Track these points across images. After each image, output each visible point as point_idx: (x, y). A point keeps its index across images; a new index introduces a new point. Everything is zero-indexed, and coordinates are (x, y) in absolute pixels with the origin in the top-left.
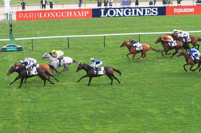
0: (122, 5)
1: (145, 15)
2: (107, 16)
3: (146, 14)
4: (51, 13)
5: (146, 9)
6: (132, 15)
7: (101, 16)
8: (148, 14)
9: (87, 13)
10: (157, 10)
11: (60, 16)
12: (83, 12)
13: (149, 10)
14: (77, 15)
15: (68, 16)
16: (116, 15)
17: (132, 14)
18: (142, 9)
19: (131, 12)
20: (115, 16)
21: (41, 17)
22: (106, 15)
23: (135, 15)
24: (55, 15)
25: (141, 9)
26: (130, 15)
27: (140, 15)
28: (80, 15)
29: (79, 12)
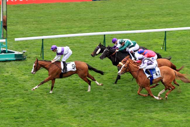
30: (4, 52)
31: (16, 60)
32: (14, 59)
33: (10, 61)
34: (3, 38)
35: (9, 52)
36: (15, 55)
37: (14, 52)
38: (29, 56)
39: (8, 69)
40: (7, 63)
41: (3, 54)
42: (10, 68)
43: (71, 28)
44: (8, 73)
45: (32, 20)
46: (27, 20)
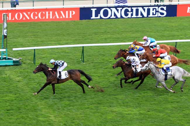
0: (116, 3)
1: (149, 16)
2: (99, 17)
3: (151, 15)
4: (25, 14)
5: (151, 8)
6: (132, 17)
7: (92, 18)
8: (153, 14)
9: (72, 13)
10: (165, 9)
11: (36, 18)
12: (67, 12)
13: (155, 10)
14: (59, 16)
15: (47, 18)
16: (111, 16)
17: (132, 15)
18: (146, 8)
19: (132, 13)
20: (109, 18)
21: (10, 19)
22: (97, 16)
23: (136, 17)
24: (29, 16)
25: (144, 8)
26: (129, 16)
27: (143, 17)
28: (64, 17)
29: (62, 12)
30: (5, 58)
32: (13, 64)
33: (9, 66)
34: (4, 48)
35: (9, 59)
36: (14, 61)
37: (12, 59)
38: (24, 62)
39: (6, 72)
40: (7, 68)
41: (4, 60)
42: (9, 71)
43: (60, 41)
44: (6, 75)
45: (31, 34)
46: (27, 34)
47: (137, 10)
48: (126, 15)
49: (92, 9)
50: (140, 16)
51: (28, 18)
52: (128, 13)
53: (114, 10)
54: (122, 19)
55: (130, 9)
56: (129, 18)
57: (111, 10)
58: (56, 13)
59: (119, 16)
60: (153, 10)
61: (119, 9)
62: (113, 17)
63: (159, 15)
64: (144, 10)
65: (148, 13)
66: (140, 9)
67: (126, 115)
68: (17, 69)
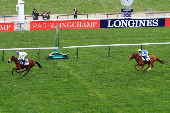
0: (124, 16)
1: (146, 26)
2: (113, 26)
3: (148, 25)
4: (63, 23)
5: (148, 21)
6: (135, 26)
7: (108, 27)
8: (149, 25)
9: (95, 23)
10: (157, 22)
11: (71, 26)
12: (91, 23)
13: (150, 22)
15: (78, 26)
16: (121, 25)
17: (135, 25)
18: (145, 21)
19: (135, 23)
20: (120, 27)
21: (53, 27)
22: (112, 26)
23: (138, 26)
25: (143, 20)
26: (133, 26)
27: (143, 26)
28: (89, 26)
29: (88, 23)
30: (57, 54)
31: (63, 58)
32: (62, 58)
33: (60, 59)
34: (57, 47)
35: (59, 54)
36: (63, 55)
37: (62, 54)
38: (69, 56)
39: (59, 63)
40: (59, 60)
41: (56, 55)
42: (60, 62)
43: (90, 42)
44: (59, 65)
45: (69, 37)
46: (67, 37)
47: (139, 22)
48: (131, 25)
49: (108, 21)
50: (140, 26)
51: (65, 27)
52: (132, 24)
53: (123, 21)
54: (129, 28)
55: (133, 21)
56: (133, 27)
57: (121, 22)
58: (84, 23)
59: (126, 26)
60: (149, 22)
61: (127, 21)
62: (122, 26)
63: (153, 25)
64: (143, 22)
65: (146, 24)
66: (141, 21)
67: (147, 93)
68: (66, 61)
